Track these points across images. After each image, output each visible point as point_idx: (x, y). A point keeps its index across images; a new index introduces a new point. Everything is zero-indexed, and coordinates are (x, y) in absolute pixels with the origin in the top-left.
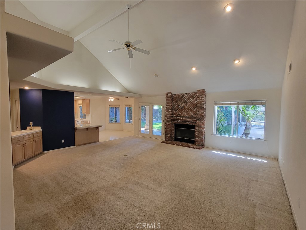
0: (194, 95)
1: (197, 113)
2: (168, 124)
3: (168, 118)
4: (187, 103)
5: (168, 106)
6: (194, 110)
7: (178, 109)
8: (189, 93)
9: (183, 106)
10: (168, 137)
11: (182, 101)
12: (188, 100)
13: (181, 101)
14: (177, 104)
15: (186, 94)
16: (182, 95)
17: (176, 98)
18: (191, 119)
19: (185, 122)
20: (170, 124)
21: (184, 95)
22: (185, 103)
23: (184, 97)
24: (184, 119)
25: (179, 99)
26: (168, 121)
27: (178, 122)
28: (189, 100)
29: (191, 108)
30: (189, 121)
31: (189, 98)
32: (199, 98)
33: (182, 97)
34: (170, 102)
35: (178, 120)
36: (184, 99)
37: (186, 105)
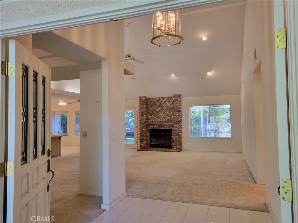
0: (170, 99)
1: (174, 117)
2: (143, 130)
3: (142, 124)
4: (162, 107)
5: (142, 111)
6: (171, 114)
7: (153, 113)
8: (165, 97)
9: (159, 111)
10: (143, 145)
11: (158, 105)
12: (163, 104)
13: (156, 105)
14: (152, 108)
15: (162, 98)
16: (157, 99)
17: (151, 102)
18: (168, 123)
19: (162, 126)
20: (145, 130)
21: (159, 99)
22: (161, 108)
23: (159, 102)
24: (161, 123)
25: (155, 104)
26: (142, 127)
27: (154, 127)
28: (165, 104)
29: (167, 112)
30: (166, 125)
31: (165, 102)
32: (175, 102)
33: (157, 101)
34: (144, 106)
35: (154, 125)
36: (159, 103)
37: (162, 109)
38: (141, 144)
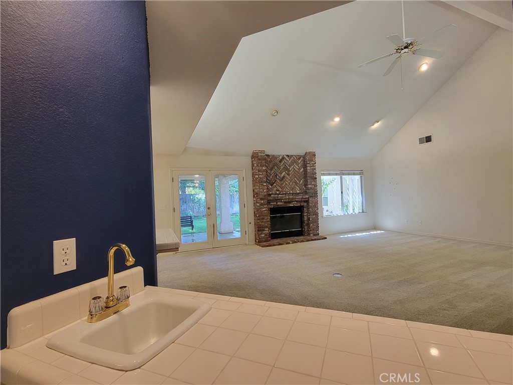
0: (299, 159)
1: (309, 186)
2: (263, 210)
3: (261, 199)
4: (289, 171)
5: (260, 176)
6: (301, 183)
7: (275, 181)
8: (292, 156)
9: (284, 177)
10: (263, 235)
11: (282, 168)
12: (290, 166)
13: (279, 168)
14: (272, 172)
15: (288, 156)
16: (281, 157)
17: (271, 161)
18: (301, 197)
19: (290, 202)
20: (266, 210)
21: (283, 158)
22: (287, 172)
23: (283, 162)
24: (291, 197)
25: (276, 165)
26: (261, 204)
27: (278, 203)
28: (292, 167)
29: (295, 179)
30: (297, 200)
31: (292, 163)
32: (309, 163)
33: (281, 161)
34: (264, 168)
35: (280, 200)
36: (284, 164)
37: (289, 175)
38: (261, 234)
